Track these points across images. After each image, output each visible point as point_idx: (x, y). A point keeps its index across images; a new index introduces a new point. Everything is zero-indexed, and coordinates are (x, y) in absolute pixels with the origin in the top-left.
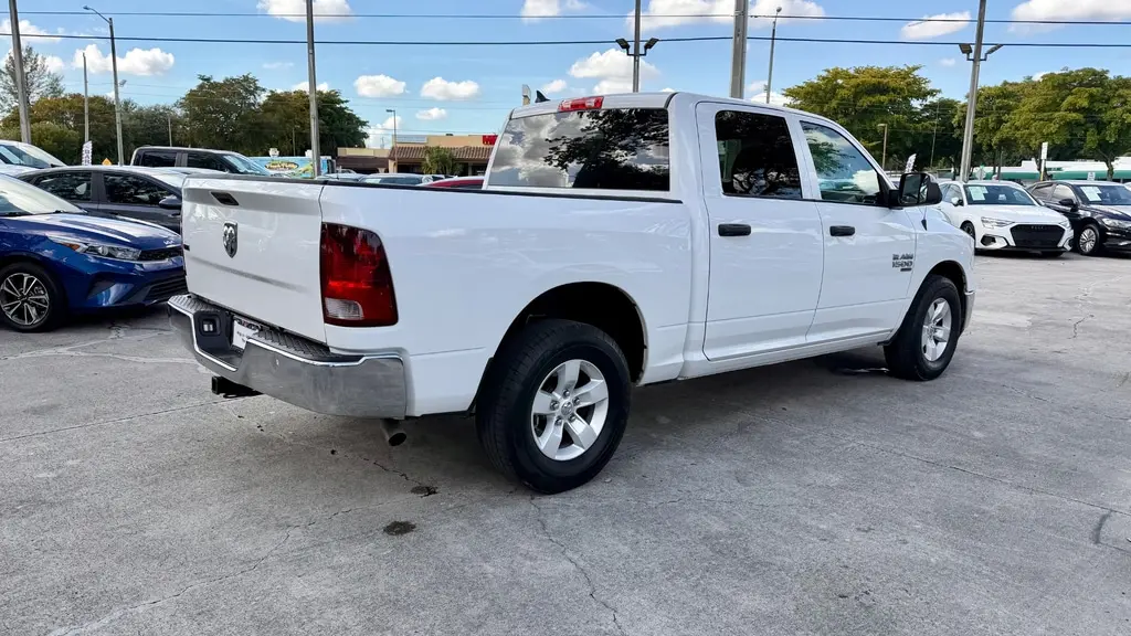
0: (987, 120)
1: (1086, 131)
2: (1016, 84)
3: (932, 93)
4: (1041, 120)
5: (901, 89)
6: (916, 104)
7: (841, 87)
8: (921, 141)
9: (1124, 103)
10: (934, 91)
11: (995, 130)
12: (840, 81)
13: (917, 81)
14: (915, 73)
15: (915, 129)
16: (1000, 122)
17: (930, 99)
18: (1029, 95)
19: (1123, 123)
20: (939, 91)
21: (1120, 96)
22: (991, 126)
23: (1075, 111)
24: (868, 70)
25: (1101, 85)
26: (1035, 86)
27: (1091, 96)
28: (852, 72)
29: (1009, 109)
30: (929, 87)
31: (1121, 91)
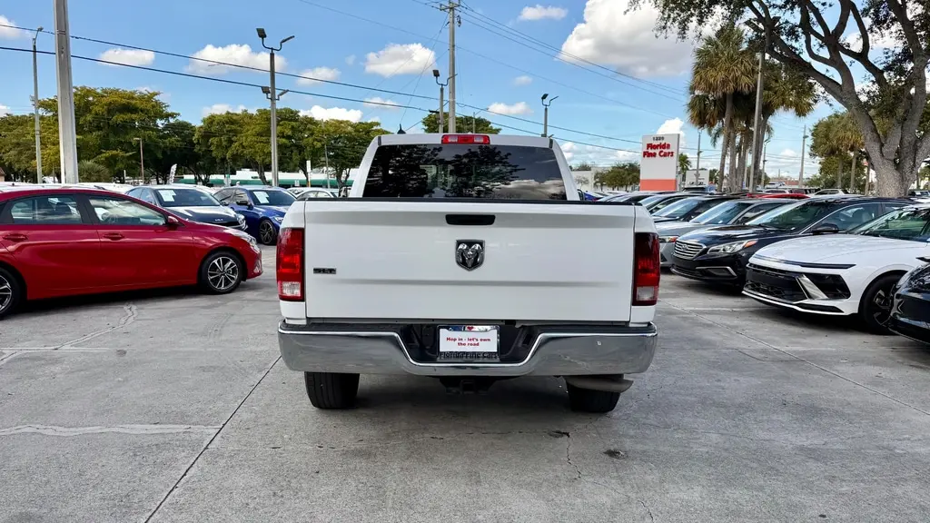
0: (221, 140)
1: (292, 152)
2: (236, 114)
3: (172, 115)
4: (261, 142)
5: (148, 111)
6: (160, 123)
7: (93, 104)
8: (169, 153)
9: (312, 134)
10: (174, 114)
11: (227, 148)
12: (91, 99)
13: (158, 104)
14: (156, 98)
15: (163, 143)
16: (231, 142)
17: (172, 121)
18: (248, 124)
19: (314, 147)
20: (179, 114)
21: (309, 129)
22: (224, 143)
23: (283, 137)
24: (115, 92)
25: (296, 121)
26: (251, 117)
27: (293, 128)
28: (99, 91)
29: (235, 132)
30: (169, 110)
31: (309, 126)
